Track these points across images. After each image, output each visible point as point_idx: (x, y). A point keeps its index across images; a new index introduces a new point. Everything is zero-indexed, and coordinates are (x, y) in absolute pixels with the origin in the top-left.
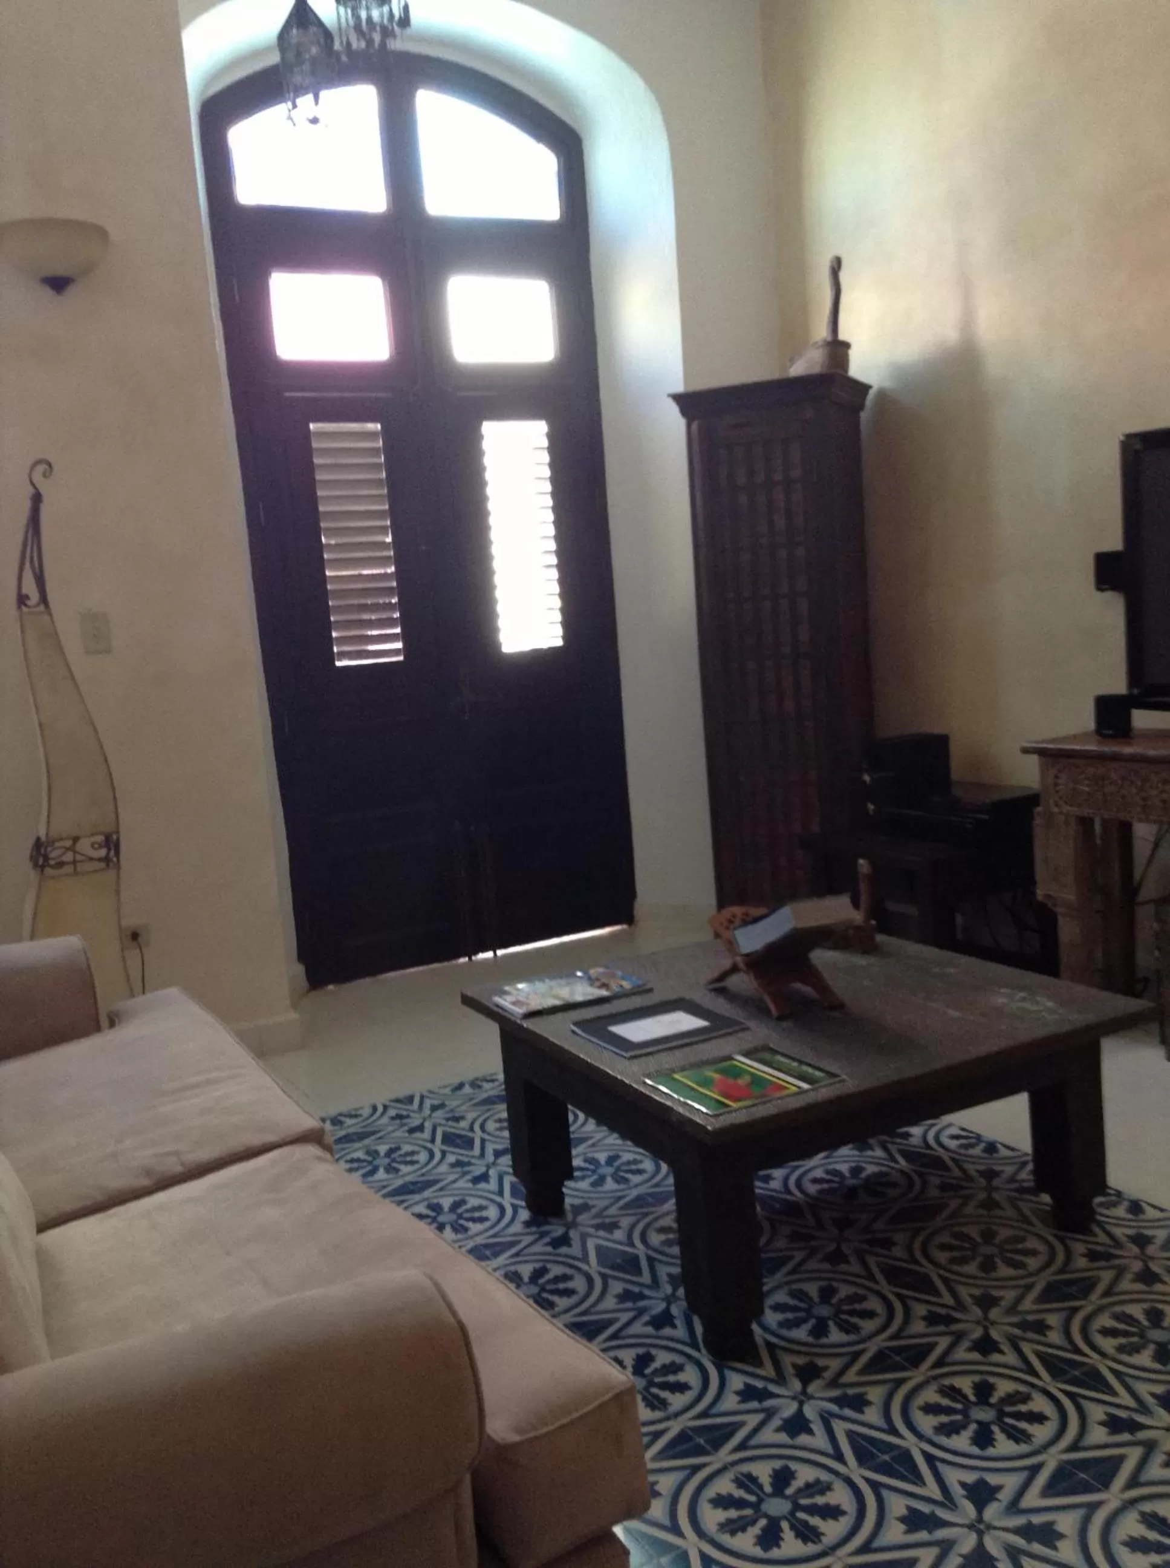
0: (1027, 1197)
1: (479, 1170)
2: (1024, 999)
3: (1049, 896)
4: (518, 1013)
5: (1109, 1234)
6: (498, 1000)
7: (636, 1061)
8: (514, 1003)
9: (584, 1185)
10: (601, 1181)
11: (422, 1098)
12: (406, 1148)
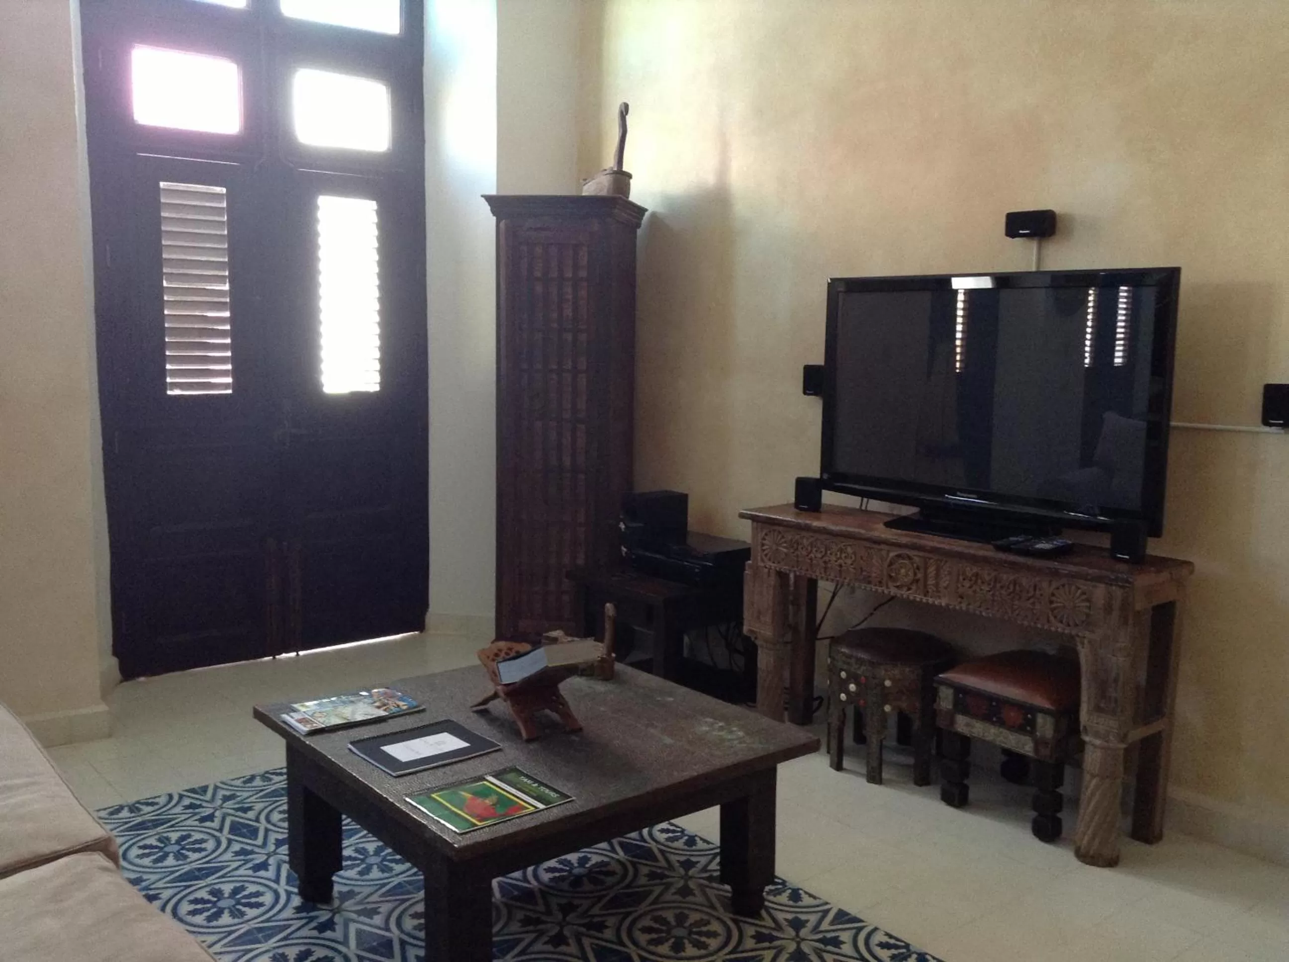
0: (715, 885)
1: (259, 859)
2: (721, 729)
3: (751, 631)
4: (302, 731)
5: (774, 920)
6: (285, 717)
7: (401, 780)
8: (300, 721)
9: (352, 873)
10: (368, 870)
11: (216, 788)
12: (197, 836)
